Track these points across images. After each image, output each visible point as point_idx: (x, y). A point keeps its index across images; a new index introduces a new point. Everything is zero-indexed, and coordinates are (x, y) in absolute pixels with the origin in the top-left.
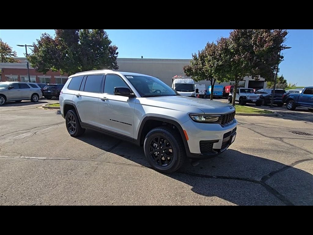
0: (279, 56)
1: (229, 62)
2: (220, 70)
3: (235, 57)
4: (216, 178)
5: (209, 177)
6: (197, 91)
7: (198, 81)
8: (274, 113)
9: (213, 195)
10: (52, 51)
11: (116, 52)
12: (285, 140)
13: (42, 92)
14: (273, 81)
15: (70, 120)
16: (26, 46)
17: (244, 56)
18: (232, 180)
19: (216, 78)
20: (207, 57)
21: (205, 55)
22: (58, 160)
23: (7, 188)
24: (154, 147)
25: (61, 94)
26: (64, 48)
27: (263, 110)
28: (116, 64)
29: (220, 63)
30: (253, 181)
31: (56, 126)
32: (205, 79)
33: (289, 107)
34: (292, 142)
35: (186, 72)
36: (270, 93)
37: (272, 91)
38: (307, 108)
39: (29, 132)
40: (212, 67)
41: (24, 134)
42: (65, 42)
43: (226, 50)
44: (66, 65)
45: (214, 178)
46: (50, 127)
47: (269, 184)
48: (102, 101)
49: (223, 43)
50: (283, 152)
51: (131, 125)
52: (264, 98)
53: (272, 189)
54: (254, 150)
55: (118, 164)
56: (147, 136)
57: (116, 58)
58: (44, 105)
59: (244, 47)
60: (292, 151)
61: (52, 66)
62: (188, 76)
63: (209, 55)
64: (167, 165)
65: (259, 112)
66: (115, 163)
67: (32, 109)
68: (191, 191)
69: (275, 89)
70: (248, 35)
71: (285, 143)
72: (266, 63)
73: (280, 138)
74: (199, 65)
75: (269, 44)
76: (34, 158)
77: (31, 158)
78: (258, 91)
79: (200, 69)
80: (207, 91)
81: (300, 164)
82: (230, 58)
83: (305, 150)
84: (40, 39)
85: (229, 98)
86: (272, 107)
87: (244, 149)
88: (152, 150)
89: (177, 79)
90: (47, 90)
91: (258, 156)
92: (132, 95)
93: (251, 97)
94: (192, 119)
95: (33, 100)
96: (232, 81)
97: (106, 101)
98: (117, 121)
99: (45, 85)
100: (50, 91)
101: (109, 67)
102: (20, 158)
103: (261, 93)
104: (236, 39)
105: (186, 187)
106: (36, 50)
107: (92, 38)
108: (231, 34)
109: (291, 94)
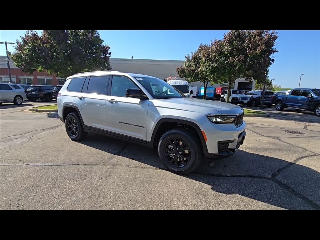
0: (270, 59)
1: (223, 64)
2: (214, 72)
3: (230, 59)
4: (231, 177)
5: (223, 176)
6: (192, 92)
7: (191, 83)
8: (266, 113)
9: (233, 193)
10: (39, 50)
11: (109, 51)
12: (281, 139)
13: (26, 94)
14: (265, 82)
15: (70, 123)
16: (6, 43)
17: (238, 58)
18: (246, 178)
19: (211, 80)
20: (202, 59)
21: (198, 57)
22: (67, 166)
23: (20, 197)
24: (170, 149)
25: (58, 95)
26: (52, 47)
27: (255, 111)
28: (108, 64)
29: (215, 65)
30: (265, 178)
31: (51, 131)
32: (198, 80)
33: (278, 107)
34: (288, 140)
35: (179, 73)
36: (259, 94)
37: (262, 92)
38: (293, 109)
39: (23, 137)
40: (207, 68)
41: (18, 140)
42: (54, 39)
43: (220, 53)
44: (56, 64)
45: (229, 176)
46: (46, 131)
47: (280, 180)
48: (110, 103)
49: (217, 46)
50: (284, 150)
51: (144, 127)
52: (254, 99)
53: (284, 184)
54: (257, 149)
55: (131, 167)
56: (162, 138)
57: (108, 58)
58: (30, 107)
59: (238, 49)
60: (290, 149)
61: (39, 66)
62: (182, 77)
63: (204, 57)
64: (183, 166)
65: (252, 113)
66: (128, 166)
67: (17, 112)
68: (211, 190)
69: (265, 91)
70: (240, 38)
71: (283, 141)
72: (259, 66)
73: (277, 137)
74: (192, 66)
75: (262, 48)
76: (40, 164)
77: (35, 164)
78: (248, 92)
79: (194, 71)
80: (199, 92)
81: (301, 161)
82: (225, 61)
83: (302, 148)
84: (24, 36)
85: (221, 99)
86: (262, 108)
87: (248, 148)
88: (166, 152)
89: (171, 81)
90: (31, 91)
91: (263, 155)
92: (144, 97)
93: (242, 98)
94: (210, 120)
95: (16, 103)
96: (225, 83)
97: (114, 103)
98: (128, 124)
99: (28, 87)
100: (34, 93)
101: (101, 67)
102: (23, 165)
103: (251, 94)
104: (230, 41)
105: (205, 186)
106: (20, 48)
107: (84, 37)
108: (225, 37)
109: (279, 95)
